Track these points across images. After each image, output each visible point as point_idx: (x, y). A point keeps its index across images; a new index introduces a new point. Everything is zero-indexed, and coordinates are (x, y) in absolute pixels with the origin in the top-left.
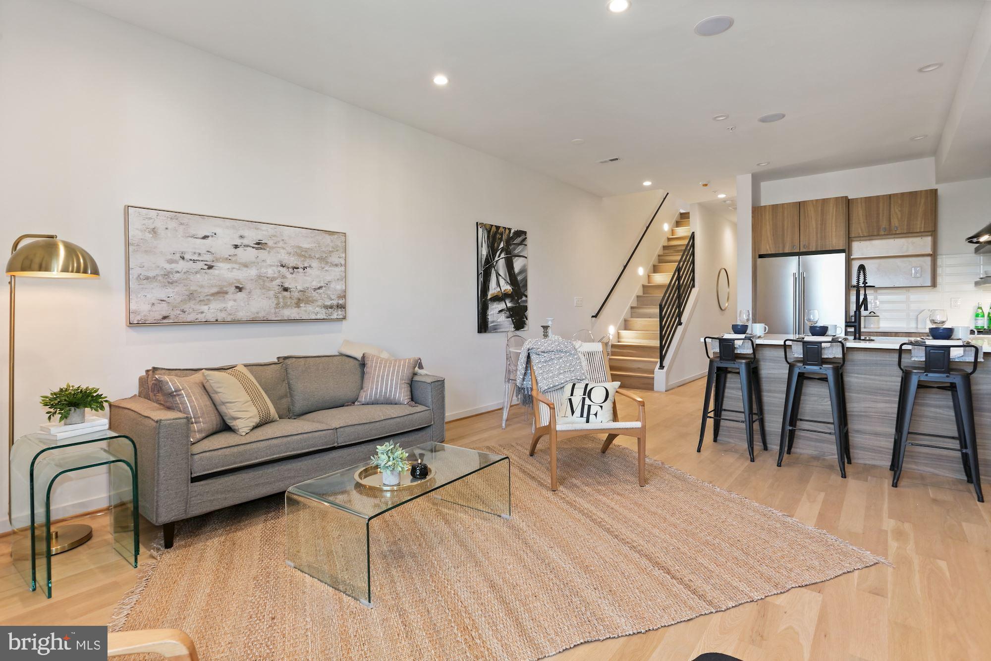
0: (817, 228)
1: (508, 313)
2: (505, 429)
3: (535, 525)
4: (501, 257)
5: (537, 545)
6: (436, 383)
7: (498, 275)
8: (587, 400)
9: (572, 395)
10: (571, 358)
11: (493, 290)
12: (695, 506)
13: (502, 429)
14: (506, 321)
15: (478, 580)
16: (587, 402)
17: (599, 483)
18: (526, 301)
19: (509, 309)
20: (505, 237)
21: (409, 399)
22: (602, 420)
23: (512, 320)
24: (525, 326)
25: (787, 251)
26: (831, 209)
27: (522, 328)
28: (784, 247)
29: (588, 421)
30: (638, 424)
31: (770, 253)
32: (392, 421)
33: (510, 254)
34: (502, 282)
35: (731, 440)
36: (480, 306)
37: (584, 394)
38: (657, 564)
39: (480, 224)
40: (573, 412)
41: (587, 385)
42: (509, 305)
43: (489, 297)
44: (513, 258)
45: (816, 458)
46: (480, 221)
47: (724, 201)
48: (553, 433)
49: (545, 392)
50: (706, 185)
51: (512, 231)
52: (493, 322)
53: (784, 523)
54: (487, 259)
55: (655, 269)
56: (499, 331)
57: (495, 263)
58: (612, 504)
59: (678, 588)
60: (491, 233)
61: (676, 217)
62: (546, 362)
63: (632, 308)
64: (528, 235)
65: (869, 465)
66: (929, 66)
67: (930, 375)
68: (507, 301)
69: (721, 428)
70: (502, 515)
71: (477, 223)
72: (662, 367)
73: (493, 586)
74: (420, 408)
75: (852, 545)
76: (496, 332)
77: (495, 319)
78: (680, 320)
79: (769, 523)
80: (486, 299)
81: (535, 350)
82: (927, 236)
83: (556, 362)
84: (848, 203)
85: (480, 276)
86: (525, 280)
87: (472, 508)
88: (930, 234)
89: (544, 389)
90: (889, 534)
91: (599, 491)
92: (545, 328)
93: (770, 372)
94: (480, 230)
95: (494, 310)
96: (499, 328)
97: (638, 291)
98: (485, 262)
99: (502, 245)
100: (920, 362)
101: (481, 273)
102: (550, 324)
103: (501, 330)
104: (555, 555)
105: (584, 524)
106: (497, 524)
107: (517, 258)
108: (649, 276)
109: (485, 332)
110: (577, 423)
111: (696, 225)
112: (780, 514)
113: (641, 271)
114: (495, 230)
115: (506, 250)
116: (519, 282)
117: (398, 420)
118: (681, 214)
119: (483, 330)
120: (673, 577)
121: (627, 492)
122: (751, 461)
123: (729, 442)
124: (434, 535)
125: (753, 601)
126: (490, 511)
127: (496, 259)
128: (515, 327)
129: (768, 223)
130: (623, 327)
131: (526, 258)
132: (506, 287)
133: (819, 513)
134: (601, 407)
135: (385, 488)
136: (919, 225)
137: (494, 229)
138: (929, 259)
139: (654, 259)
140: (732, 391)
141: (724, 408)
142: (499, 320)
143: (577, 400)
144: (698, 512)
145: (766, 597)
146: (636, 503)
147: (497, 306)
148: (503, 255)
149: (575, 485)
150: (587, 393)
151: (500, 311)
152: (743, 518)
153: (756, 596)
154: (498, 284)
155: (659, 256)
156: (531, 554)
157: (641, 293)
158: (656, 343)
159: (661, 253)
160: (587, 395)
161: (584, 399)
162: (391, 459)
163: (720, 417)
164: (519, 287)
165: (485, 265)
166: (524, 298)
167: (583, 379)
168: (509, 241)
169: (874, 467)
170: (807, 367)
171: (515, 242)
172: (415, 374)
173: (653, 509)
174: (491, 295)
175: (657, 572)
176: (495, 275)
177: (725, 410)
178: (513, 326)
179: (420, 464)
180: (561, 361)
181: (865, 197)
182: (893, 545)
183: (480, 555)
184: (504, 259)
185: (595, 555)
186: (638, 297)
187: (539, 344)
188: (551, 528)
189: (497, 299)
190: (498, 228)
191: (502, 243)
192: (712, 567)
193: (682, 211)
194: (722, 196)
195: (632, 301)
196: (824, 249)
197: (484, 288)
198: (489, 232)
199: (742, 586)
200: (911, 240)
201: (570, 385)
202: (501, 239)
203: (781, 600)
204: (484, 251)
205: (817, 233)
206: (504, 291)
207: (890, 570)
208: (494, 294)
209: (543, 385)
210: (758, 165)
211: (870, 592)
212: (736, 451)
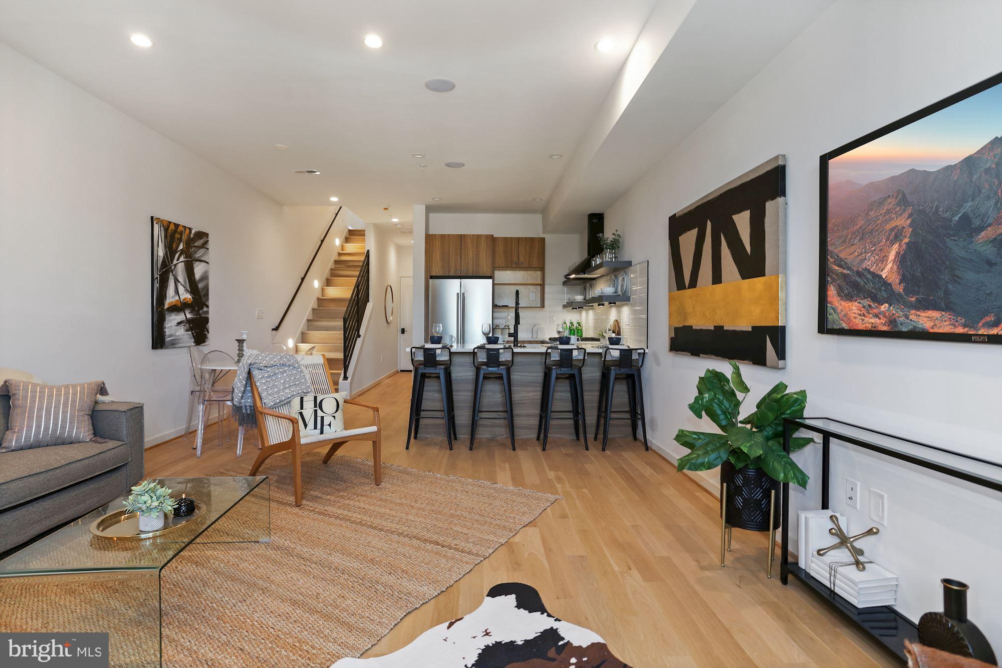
0: (473, 257)
1: (188, 325)
2: (199, 457)
3: (300, 540)
4: (180, 261)
5: (314, 557)
6: (134, 411)
7: (176, 281)
8: (319, 411)
9: (302, 408)
10: (294, 372)
11: (171, 298)
12: (429, 491)
13: (197, 458)
14: (186, 334)
15: (275, 603)
16: (320, 413)
17: (338, 490)
18: (207, 312)
19: (188, 321)
20: (185, 237)
21: (92, 434)
22: (335, 430)
23: (193, 333)
24: (207, 340)
25: (452, 274)
26: (483, 244)
27: (203, 343)
28: (449, 271)
29: (322, 433)
30: (374, 429)
31: (439, 275)
32: (78, 464)
33: (191, 258)
34: (181, 289)
35: (428, 436)
36: (155, 316)
37: (315, 406)
38: (425, 541)
39: (156, 219)
40: (306, 425)
41: (315, 398)
42: (189, 316)
43: (166, 306)
44: (194, 262)
45: (491, 440)
46: (155, 216)
47: (396, 224)
48: (298, 447)
49: (272, 408)
50: (387, 209)
51: (193, 232)
52: (170, 336)
53: (495, 488)
54: (164, 262)
55: (328, 283)
56: (177, 346)
57: (173, 267)
58: (362, 505)
59: (450, 552)
60: (169, 231)
61: (345, 233)
62: (269, 376)
63: (308, 320)
64: (210, 238)
65: (524, 439)
66: (554, 155)
67: (562, 369)
68: (187, 312)
69: (420, 426)
70: (260, 540)
71: (152, 218)
72: (345, 378)
73: (294, 603)
74: (111, 444)
75: (539, 492)
76: (173, 348)
77: (173, 333)
78: (358, 332)
79: (486, 491)
80: (163, 309)
81: (257, 365)
82: (539, 270)
83: (280, 376)
84: (492, 239)
85: (156, 281)
86: (206, 288)
87: (220, 543)
88: (539, 269)
89: (270, 406)
90: (554, 481)
91: (342, 497)
92: (241, 342)
93: (457, 375)
94: (156, 227)
95: (172, 322)
96: (178, 343)
97: (313, 304)
98: (161, 265)
99: (181, 247)
100: (557, 362)
101: (157, 278)
102: (244, 337)
103: (180, 345)
104: (336, 559)
105: (347, 527)
106: (260, 550)
107: (198, 262)
108: (322, 289)
109: (162, 348)
110: (311, 436)
111: (370, 244)
112: (489, 483)
113: (316, 284)
114: (174, 228)
115: (186, 252)
116: (200, 291)
117: (86, 462)
118: (350, 231)
119: (159, 346)
120: (443, 546)
121: (368, 492)
122: (450, 450)
123: (427, 438)
124: (190, 581)
125: (502, 545)
126: (241, 540)
127: (175, 262)
128: (195, 342)
129: (437, 250)
130: (300, 341)
131: (208, 263)
132: (186, 296)
133: (511, 477)
134: (334, 417)
135: (143, 536)
136: (535, 263)
137: (172, 227)
138: (539, 287)
139: (327, 273)
140: (430, 394)
141: (422, 409)
142: (177, 334)
143: (308, 413)
144: (434, 495)
145: (508, 539)
146: (381, 500)
147: (175, 317)
148: (182, 259)
149: (316, 497)
150: (318, 405)
151: (179, 323)
152: (467, 492)
153: (503, 541)
154: (177, 292)
155: (331, 270)
156: (313, 566)
157: (316, 306)
158: (340, 356)
159: (333, 267)
160: (318, 407)
161: (316, 411)
162: (155, 498)
163: (420, 416)
164: (200, 295)
165: (161, 269)
166: (205, 309)
167: (309, 392)
168: (189, 242)
169: (527, 440)
170: (490, 369)
171: (196, 244)
172: (96, 402)
173: (398, 501)
174: (169, 304)
175: (429, 547)
176: (174, 281)
177: (424, 410)
178: (193, 340)
179: (185, 499)
180: (285, 375)
181: (504, 238)
182: (559, 486)
183: (260, 582)
184: (183, 263)
185: (373, 548)
186: (313, 309)
187: (260, 358)
188: (318, 538)
189: (175, 309)
190: (177, 226)
191: (182, 244)
192: (465, 531)
193: (350, 228)
194: (395, 220)
195: (307, 314)
196: (478, 275)
197: (159, 296)
198: (166, 230)
199: (491, 537)
200: (529, 272)
201: (298, 400)
202: (180, 240)
203: (517, 539)
204: (161, 252)
205: (473, 262)
206: (183, 300)
207: (564, 501)
208: (172, 303)
209: (269, 401)
210: (433, 199)
211: (560, 518)
212: (435, 444)
